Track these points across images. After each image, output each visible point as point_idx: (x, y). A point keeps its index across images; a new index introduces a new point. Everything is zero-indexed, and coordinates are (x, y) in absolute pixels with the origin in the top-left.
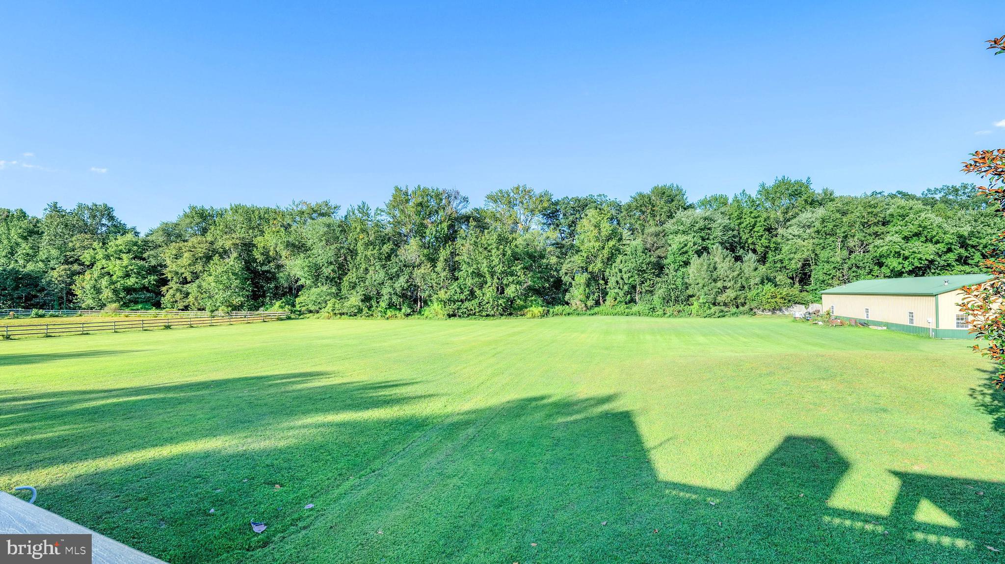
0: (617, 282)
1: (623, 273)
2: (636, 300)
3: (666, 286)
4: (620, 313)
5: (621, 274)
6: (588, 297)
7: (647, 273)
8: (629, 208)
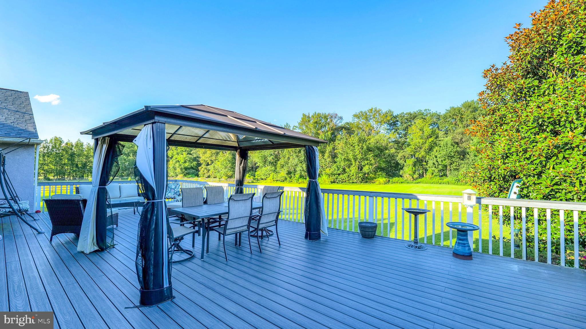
0: (434, 164)
1: (438, 158)
2: (447, 174)
3: (468, 166)
4: (435, 182)
5: (436, 159)
6: (414, 173)
7: (454, 158)
8: (445, 117)
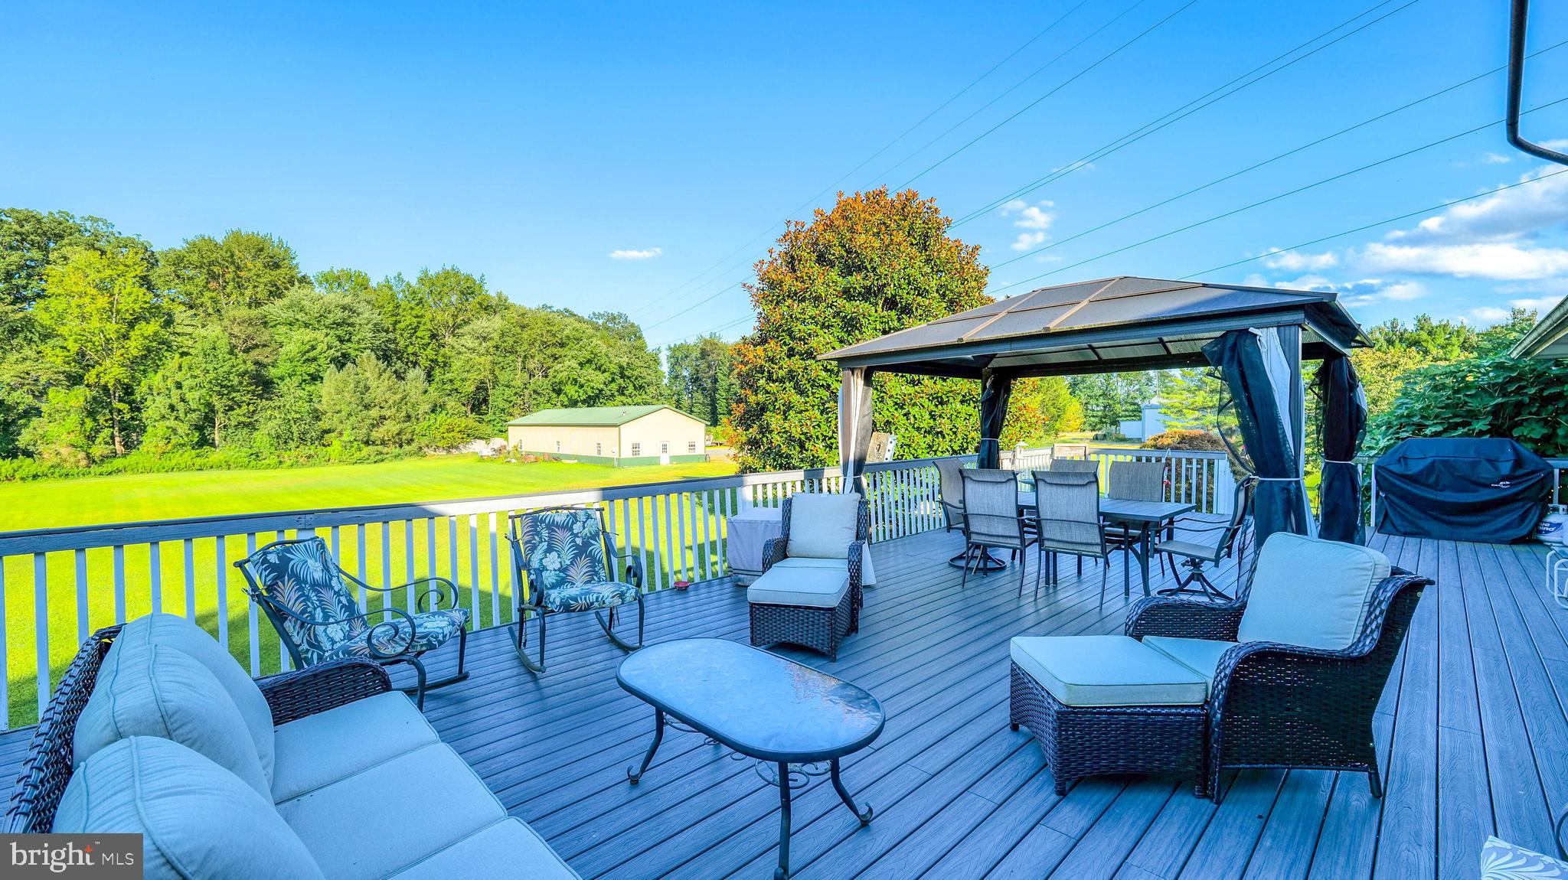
0: (172, 408)
1: (185, 390)
2: (213, 440)
3: (283, 416)
4: (183, 466)
5: (179, 391)
6: (91, 438)
7: (238, 391)
8: (178, 261)
